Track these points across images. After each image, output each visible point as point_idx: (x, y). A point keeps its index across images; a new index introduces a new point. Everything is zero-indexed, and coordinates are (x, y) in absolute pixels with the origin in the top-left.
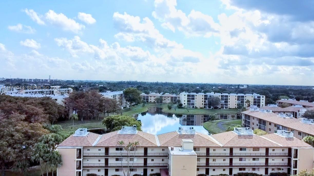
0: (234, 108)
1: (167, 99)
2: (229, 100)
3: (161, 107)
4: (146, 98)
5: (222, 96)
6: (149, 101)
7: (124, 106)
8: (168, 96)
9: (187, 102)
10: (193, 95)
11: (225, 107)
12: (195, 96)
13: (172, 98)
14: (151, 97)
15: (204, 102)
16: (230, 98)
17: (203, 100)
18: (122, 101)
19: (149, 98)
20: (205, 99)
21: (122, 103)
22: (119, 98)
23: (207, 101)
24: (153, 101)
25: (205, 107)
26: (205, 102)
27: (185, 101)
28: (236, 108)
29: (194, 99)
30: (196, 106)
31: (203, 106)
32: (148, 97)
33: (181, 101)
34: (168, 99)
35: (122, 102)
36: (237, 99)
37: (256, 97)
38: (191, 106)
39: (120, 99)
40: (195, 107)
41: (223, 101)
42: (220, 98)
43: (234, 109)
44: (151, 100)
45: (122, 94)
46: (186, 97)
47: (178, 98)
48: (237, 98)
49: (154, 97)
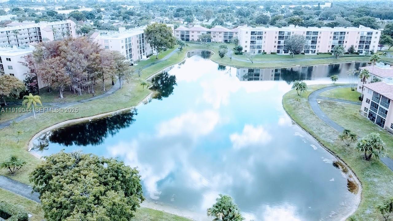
0: (327, 52)
1: (218, 36)
2: (318, 40)
3: (208, 50)
4: (185, 34)
5: (308, 33)
6: (190, 39)
7: (148, 54)
8: (220, 31)
9: (251, 44)
10: (261, 32)
11: (312, 51)
12: (264, 33)
13: (226, 33)
14: (193, 32)
15: (277, 42)
16: (322, 35)
17: (277, 40)
18: (144, 45)
19: (191, 34)
20: (280, 38)
21: (143, 49)
22: (138, 41)
23: (282, 41)
24: (196, 39)
25: (278, 52)
26: (279, 42)
27: (246, 42)
28: (330, 52)
29: (262, 39)
30: (264, 51)
31: (275, 50)
32: (188, 32)
33: (240, 41)
34: (220, 35)
35: (143, 47)
36: (332, 38)
37: (365, 34)
38: (257, 51)
39: (140, 43)
40: (262, 51)
41: (310, 41)
42: (305, 35)
43: (325, 53)
44: (193, 38)
45: (143, 34)
46: (249, 35)
47: (234, 35)
48: (332, 35)
49: (199, 32)
